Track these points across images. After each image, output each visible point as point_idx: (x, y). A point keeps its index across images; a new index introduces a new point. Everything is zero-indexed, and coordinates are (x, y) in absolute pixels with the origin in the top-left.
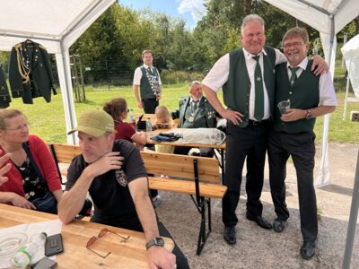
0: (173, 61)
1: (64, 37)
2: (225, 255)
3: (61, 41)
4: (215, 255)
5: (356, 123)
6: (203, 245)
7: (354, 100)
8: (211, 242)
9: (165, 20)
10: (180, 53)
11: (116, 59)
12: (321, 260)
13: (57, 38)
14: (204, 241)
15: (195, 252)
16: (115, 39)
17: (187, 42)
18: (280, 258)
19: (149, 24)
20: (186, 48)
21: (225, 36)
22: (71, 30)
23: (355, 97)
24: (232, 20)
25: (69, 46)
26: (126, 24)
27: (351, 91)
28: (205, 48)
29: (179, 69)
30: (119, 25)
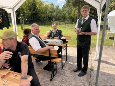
0: (54, 18)
1: (14, 7)
2: (60, 81)
3: (13, 9)
4: (56, 81)
5: (110, 40)
6: (53, 78)
7: (110, 32)
8: (56, 77)
9: (53, 5)
10: (57, 15)
11: (36, 16)
12: (91, 84)
13: (11, 8)
14: (53, 76)
15: (50, 80)
16: (36, 10)
17: (60, 12)
18: (78, 83)
19: (47, 6)
20: (59, 14)
21: (72, 10)
22: (16, 5)
23: (110, 31)
24: (74, 5)
25: (16, 11)
26: (40, 5)
27: (109, 29)
28: (65, 14)
29: (57, 21)
30: (37, 5)
